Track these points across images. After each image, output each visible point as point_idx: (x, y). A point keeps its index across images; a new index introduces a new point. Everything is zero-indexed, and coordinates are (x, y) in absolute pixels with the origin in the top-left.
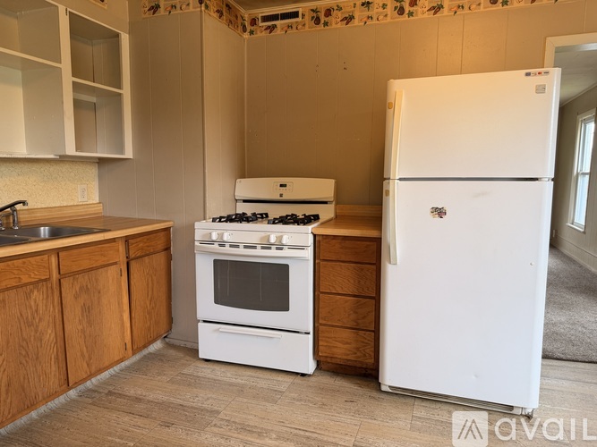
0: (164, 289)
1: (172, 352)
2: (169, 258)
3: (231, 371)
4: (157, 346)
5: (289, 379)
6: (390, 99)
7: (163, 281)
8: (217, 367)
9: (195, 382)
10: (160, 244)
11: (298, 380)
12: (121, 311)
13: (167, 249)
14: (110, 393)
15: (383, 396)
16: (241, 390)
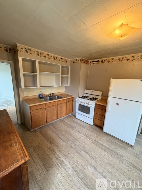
0: (72, 106)
1: (72, 116)
2: (73, 102)
3: (80, 121)
4: (71, 114)
5: (88, 125)
6: (111, 82)
7: (72, 105)
8: (78, 120)
9: (74, 122)
10: (72, 100)
11: (90, 126)
12: (65, 109)
13: (73, 100)
14: (63, 121)
15: (103, 133)
16: (80, 125)
